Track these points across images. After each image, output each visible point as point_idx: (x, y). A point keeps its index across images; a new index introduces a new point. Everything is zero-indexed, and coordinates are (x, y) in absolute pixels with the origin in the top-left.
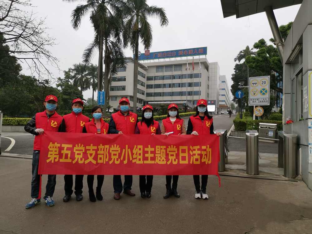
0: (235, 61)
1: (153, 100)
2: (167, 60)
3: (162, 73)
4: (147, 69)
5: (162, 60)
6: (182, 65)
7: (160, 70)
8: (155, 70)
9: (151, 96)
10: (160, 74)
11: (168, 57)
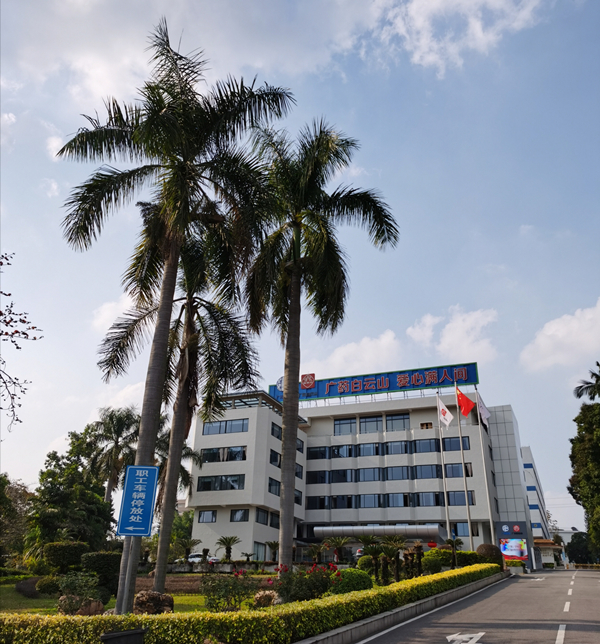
0: (579, 395)
1: (326, 520)
2: (365, 399)
3: (350, 436)
4: (309, 427)
5: (350, 400)
6: (408, 414)
7: (346, 427)
8: (329, 426)
9: (322, 507)
10: (345, 440)
11: (365, 391)
